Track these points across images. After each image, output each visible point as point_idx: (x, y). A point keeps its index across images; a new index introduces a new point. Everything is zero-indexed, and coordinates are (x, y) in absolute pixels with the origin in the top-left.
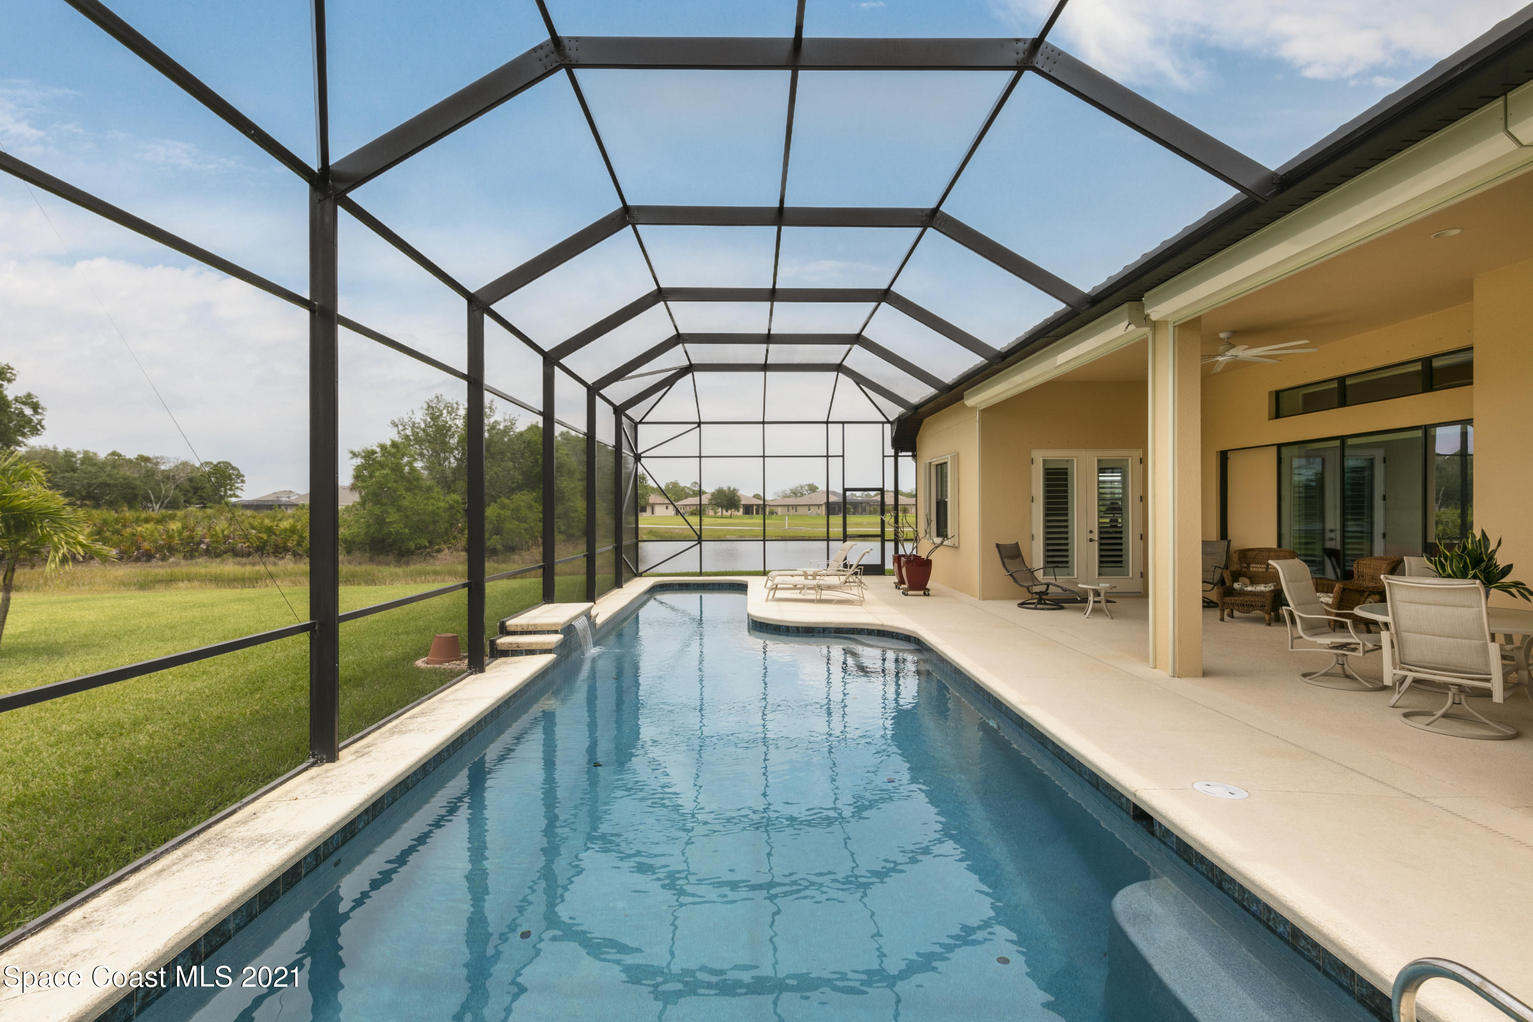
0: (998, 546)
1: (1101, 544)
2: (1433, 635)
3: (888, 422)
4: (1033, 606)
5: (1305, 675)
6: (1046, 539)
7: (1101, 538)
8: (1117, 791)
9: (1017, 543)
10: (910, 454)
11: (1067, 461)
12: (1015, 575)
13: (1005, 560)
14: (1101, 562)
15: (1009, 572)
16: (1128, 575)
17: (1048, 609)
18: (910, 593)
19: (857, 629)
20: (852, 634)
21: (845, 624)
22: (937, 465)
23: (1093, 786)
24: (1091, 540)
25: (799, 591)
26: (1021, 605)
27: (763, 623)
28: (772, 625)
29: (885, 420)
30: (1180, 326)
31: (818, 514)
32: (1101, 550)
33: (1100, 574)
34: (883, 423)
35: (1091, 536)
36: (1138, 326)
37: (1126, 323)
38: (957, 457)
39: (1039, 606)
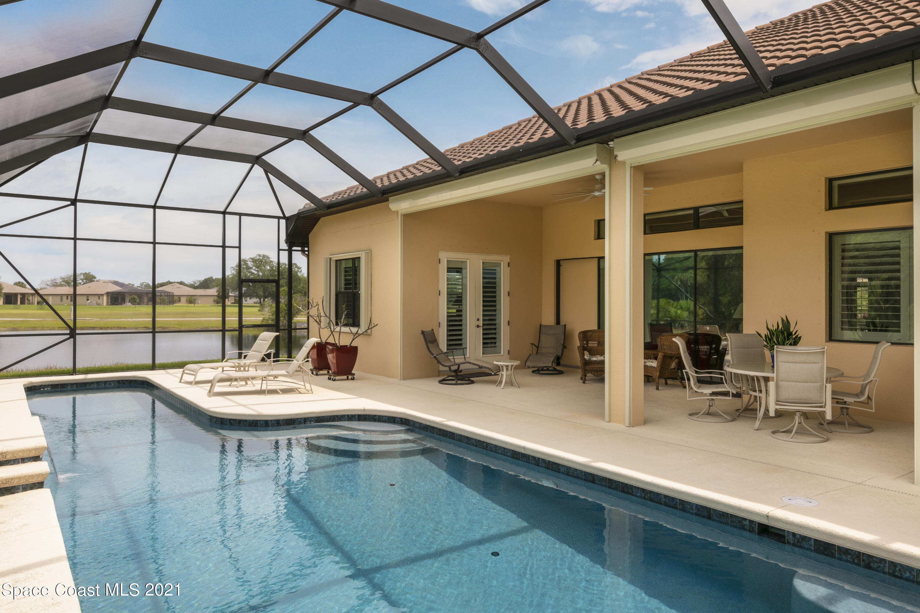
0: (423, 332)
1: (484, 329)
2: (796, 382)
3: (284, 217)
4: (454, 382)
5: (691, 415)
6: (448, 326)
7: (483, 325)
8: (736, 517)
9: (432, 330)
10: (300, 248)
11: (462, 262)
12: (437, 357)
13: (429, 344)
14: (484, 343)
15: (433, 355)
16: (500, 353)
17: (466, 384)
18: (337, 378)
19: (337, 416)
20: (333, 421)
21: (326, 412)
22: (337, 261)
23: (704, 517)
24: (478, 326)
25: (229, 383)
26: (441, 382)
27: (234, 420)
28: (246, 421)
29: (282, 216)
30: (634, 167)
31: (98, 304)
32: (484, 334)
33: (483, 353)
34: (279, 218)
35: (478, 323)
36: (602, 163)
37: (594, 159)
38: (369, 253)
39: (459, 382)
